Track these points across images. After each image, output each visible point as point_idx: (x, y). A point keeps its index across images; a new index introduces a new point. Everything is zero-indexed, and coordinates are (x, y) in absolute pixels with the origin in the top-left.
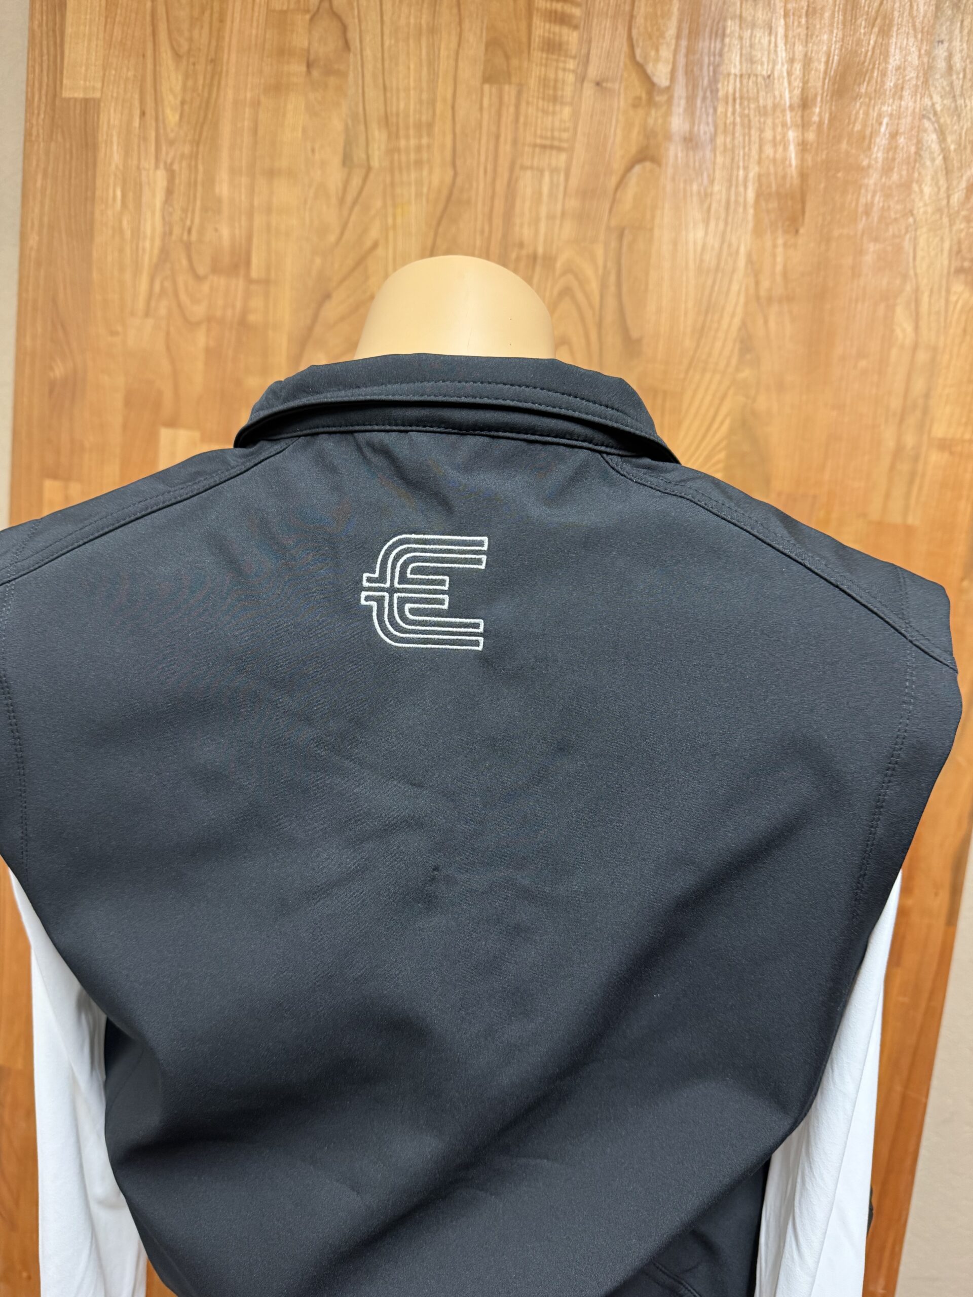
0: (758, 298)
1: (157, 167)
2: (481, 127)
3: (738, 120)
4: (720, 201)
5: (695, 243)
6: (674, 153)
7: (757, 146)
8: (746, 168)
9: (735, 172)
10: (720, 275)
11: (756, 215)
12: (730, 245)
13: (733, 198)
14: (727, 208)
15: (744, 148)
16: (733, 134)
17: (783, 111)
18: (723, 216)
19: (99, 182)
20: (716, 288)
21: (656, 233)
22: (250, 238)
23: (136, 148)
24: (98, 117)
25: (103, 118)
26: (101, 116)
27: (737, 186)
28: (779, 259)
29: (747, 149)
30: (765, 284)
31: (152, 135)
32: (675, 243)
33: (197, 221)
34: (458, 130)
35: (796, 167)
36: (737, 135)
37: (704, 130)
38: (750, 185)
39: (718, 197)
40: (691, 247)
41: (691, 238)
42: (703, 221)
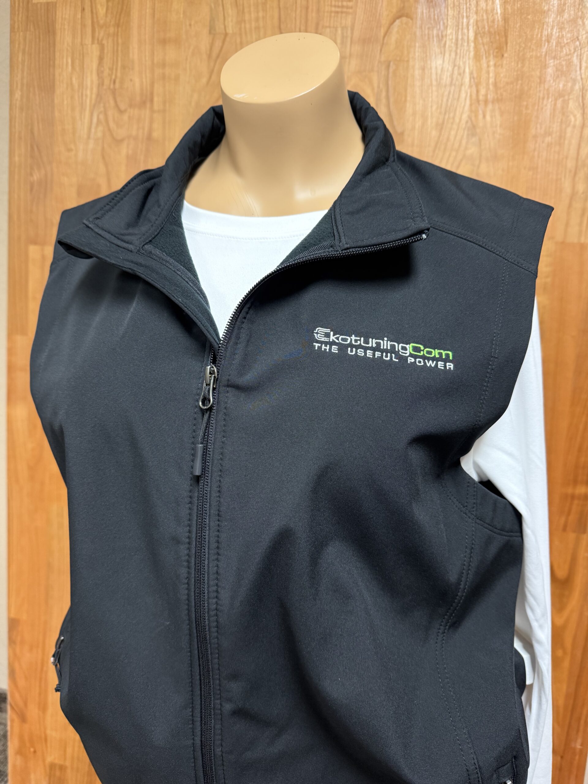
0: (478, 101)
1: (93, 43)
2: (296, 3)
4: (452, 39)
5: (436, 68)
6: (421, 10)
8: (467, 17)
9: (461, 20)
10: (453, 87)
11: (476, 47)
12: (459, 68)
13: (460, 37)
14: (457, 44)
15: (466, 4)
18: (454, 49)
19: (57, 54)
20: (451, 96)
21: (411, 63)
22: (152, 85)
23: (79, 32)
25: (59, 14)
26: (57, 13)
27: (462, 29)
28: (491, 75)
29: (468, 5)
30: (483, 92)
31: (89, 22)
32: (423, 69)
33: (119, 74)
34: (282, 6)
35: (501, 13)
38: (471, 28)
39: (451, 37)
40: (434, 71)
41: (433, 65)
42: (441, 53)
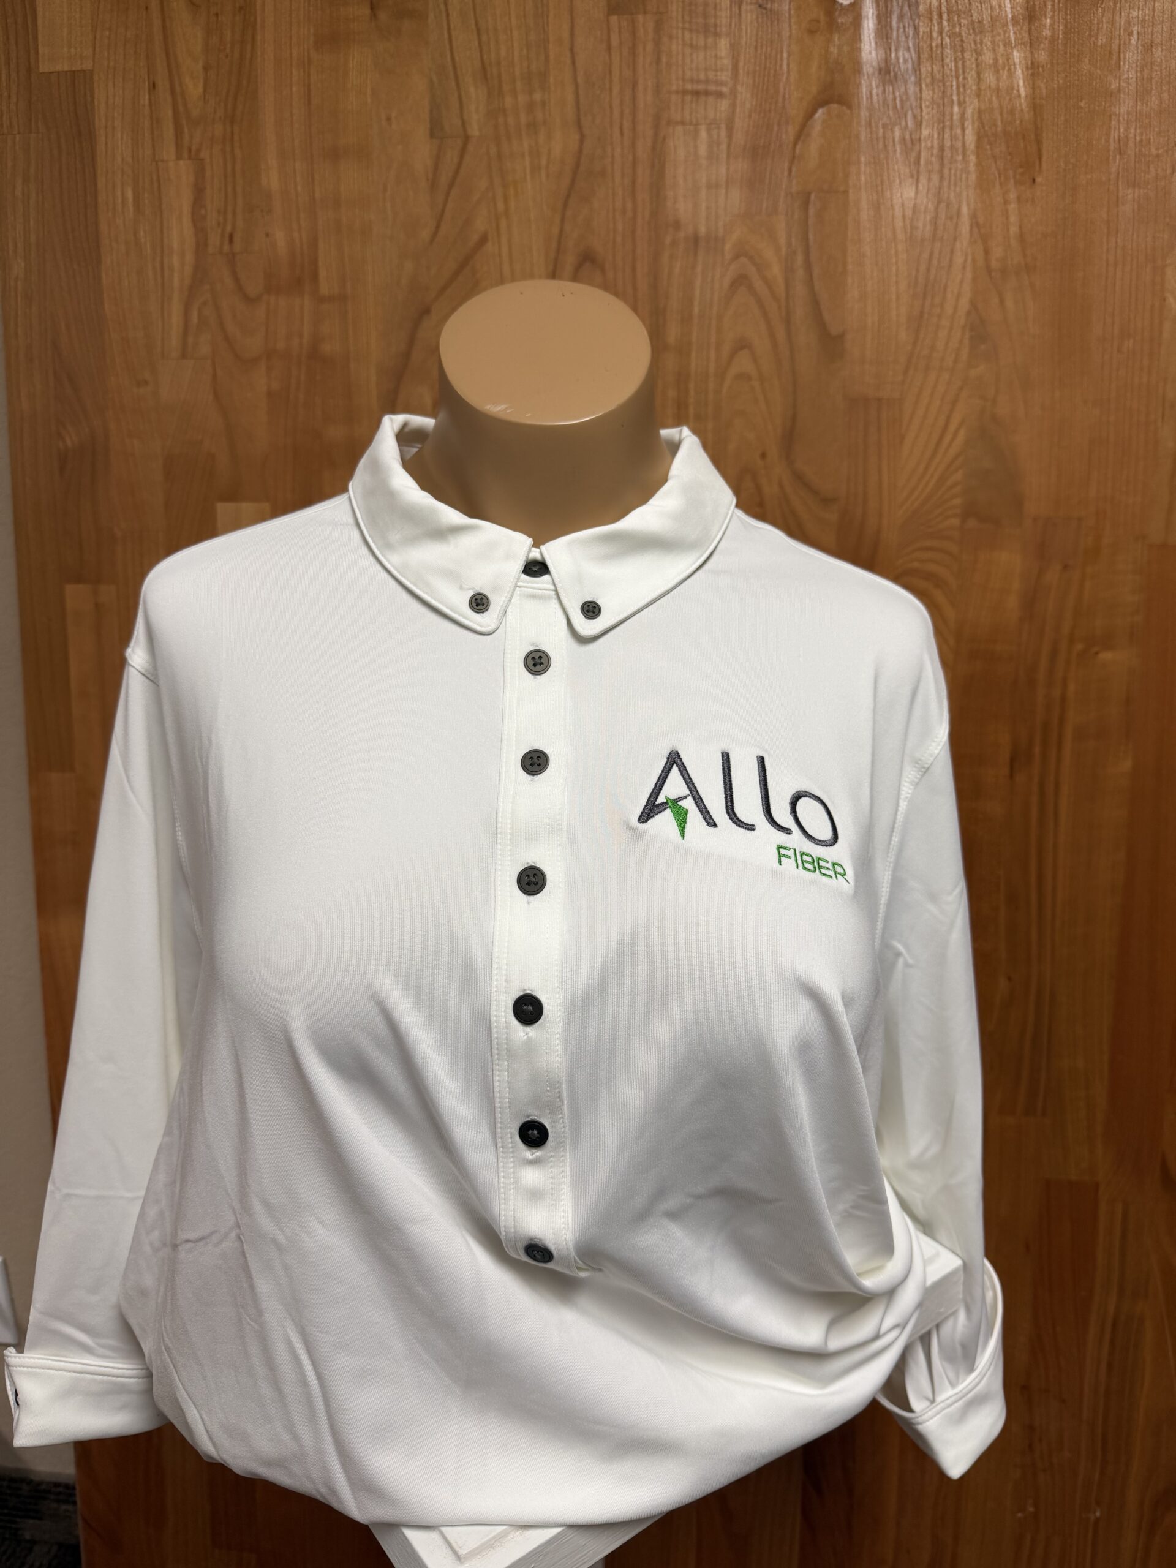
0: (989, 270)
1: (179, 157)
2: (611, 72)
3: (947, 40)
4: (932, 147)
5: (903, 205)
6: (868, 87)
7: (973, 72)
8: (961, 104)
9: (948, 110)
10: (938, 245)
11: (979, 164)
12: (948, 205)
13: (948, 143)
14: (941, 158)
15: (957, 78)
16: (943, 60)
17: (1006, 25)
18: (937, 167)
19: (101, 182)
20: (935, 262)
21: (852, 196)
22: (314, 244)
23: (147, 133)
24: (92, 97)
25: (99, 96)
26: (96, 91)
27: (951, 129)
28: (1013, 219)
29: (961, 79)
30: (998, 252)
31: (167, 114)
32: (877, 207)
33: (240, 222)
34: (580, 80)
35: (1026, 96)
36: (947, 60)
37: (903, 58)
38: (968, 124)
39: (929, 144)
40: (898, 212)
41: (897, 201)
42: (912, 176)
